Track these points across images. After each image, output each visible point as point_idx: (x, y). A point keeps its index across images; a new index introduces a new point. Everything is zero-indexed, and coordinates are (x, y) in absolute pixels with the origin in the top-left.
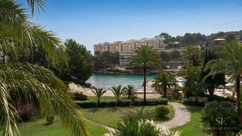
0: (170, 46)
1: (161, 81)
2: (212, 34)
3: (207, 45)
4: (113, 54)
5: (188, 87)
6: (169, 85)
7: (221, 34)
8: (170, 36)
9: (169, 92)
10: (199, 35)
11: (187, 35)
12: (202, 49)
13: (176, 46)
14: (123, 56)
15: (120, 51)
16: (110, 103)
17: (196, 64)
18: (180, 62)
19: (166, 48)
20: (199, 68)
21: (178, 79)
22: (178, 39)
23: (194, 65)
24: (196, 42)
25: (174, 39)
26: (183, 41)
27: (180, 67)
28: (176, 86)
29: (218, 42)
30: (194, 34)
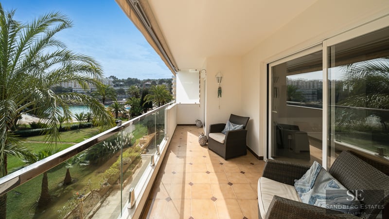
0: (117, 85)
1: (114, 108)
2: (144, 80)
3: (141, 86)
4: (66, 89)
5: (133, 111)
6: (120, 110)
7: (149, 80)
8: (117, 79)
9: (119, 115)
10: (136, 79)
11: (129, 79)
12: (138, 88)
13: (121, 85)
14: (77, 91)
15: (73, 87)
16: (73, 126)
17: (137, 97)
18: (124, 96)
19: (114, 86)
20: (139, 99)
21: (125, 106)
22: (123, 81)
23: (136, 98)
24: (134, 84)
25: (120, 81)
26: (127, 82)
27: (124, 99)
28: (124, 110)
29: (147, 85)
30: (133, 79)
